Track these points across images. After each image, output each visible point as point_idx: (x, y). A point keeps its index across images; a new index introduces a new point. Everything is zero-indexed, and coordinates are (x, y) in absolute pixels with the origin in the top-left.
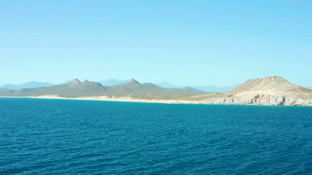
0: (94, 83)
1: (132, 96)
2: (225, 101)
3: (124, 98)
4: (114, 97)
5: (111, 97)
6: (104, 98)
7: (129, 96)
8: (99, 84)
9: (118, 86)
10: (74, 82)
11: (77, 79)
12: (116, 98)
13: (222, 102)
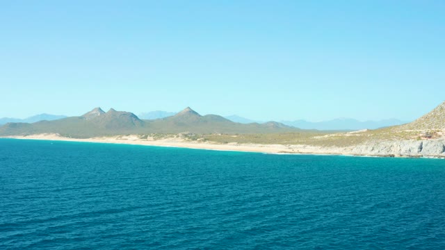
0: (124, 114)
1: (186, 136)
2: (421, 148)
3: (171, 139)
4: (152, 138)
5: (146, 137)
6: (132, 140)
7: (180, 135)
8: (133, 116)
9: (164, 119)
10: (94, 112)
11: (100, 109)
12: (155, 139)
13: (415, 152)
